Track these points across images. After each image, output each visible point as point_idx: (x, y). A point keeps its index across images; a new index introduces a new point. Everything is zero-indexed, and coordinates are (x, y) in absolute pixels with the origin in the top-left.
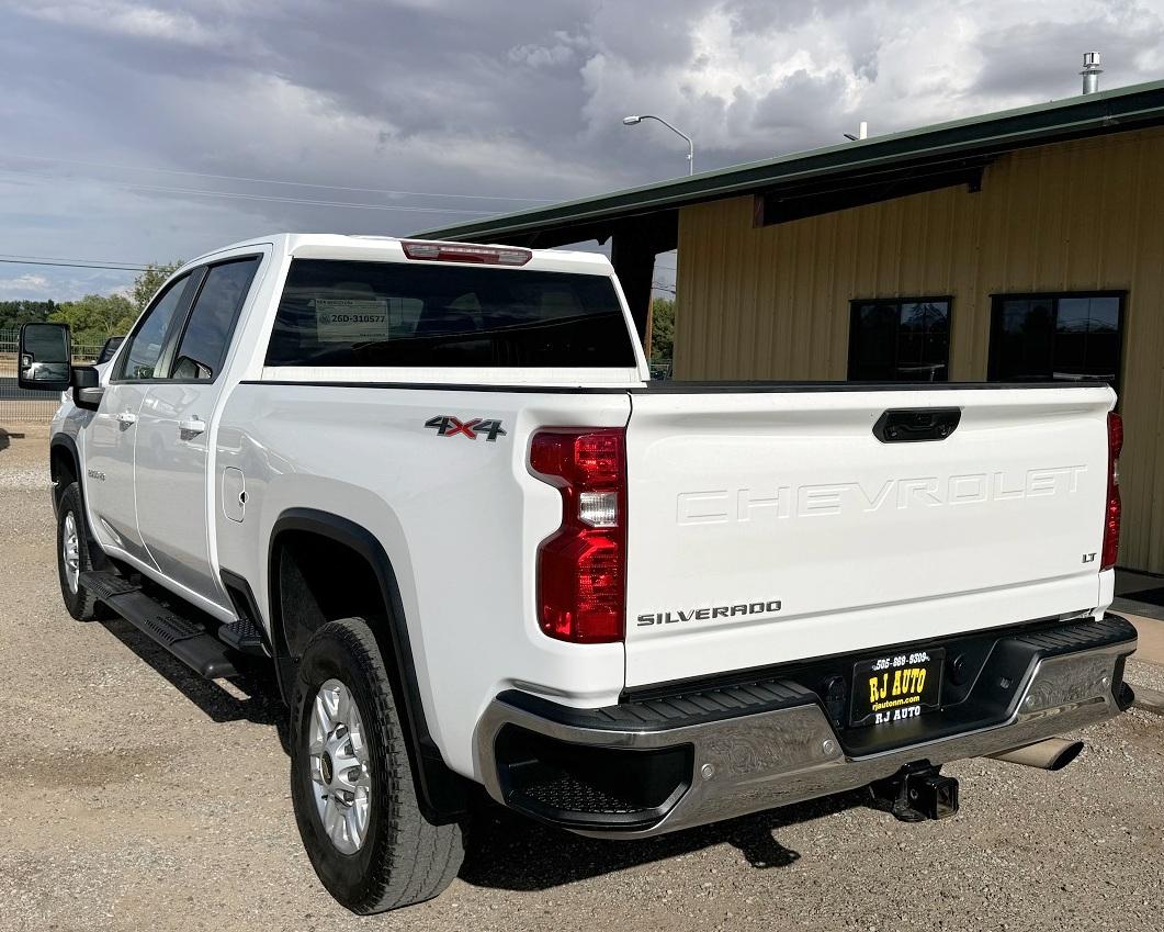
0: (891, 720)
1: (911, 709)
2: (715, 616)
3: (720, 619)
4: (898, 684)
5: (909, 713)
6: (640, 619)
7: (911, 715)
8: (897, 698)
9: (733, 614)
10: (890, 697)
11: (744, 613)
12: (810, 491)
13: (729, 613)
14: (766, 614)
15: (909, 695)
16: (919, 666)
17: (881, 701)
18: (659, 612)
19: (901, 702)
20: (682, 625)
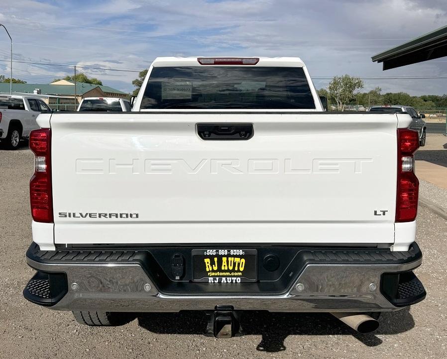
0: (220, 282)
1: (234, 279)
2: (100, 217)
3: (103, 219)
4: (226, 264)
5: (232, 281)
6: (60, 214)
7: (234, 282)
8: (225, 271)
9: (110, 217)
10: (219, 270)
11: (117, 217)
12: (153, 162)
13: (108, 216)
14: (129, 219)
15: (233, 270)
16: (241, 257)
17: (213, 271)
18: (70, 212)
19: (228, 274)
20: (81, 219)
